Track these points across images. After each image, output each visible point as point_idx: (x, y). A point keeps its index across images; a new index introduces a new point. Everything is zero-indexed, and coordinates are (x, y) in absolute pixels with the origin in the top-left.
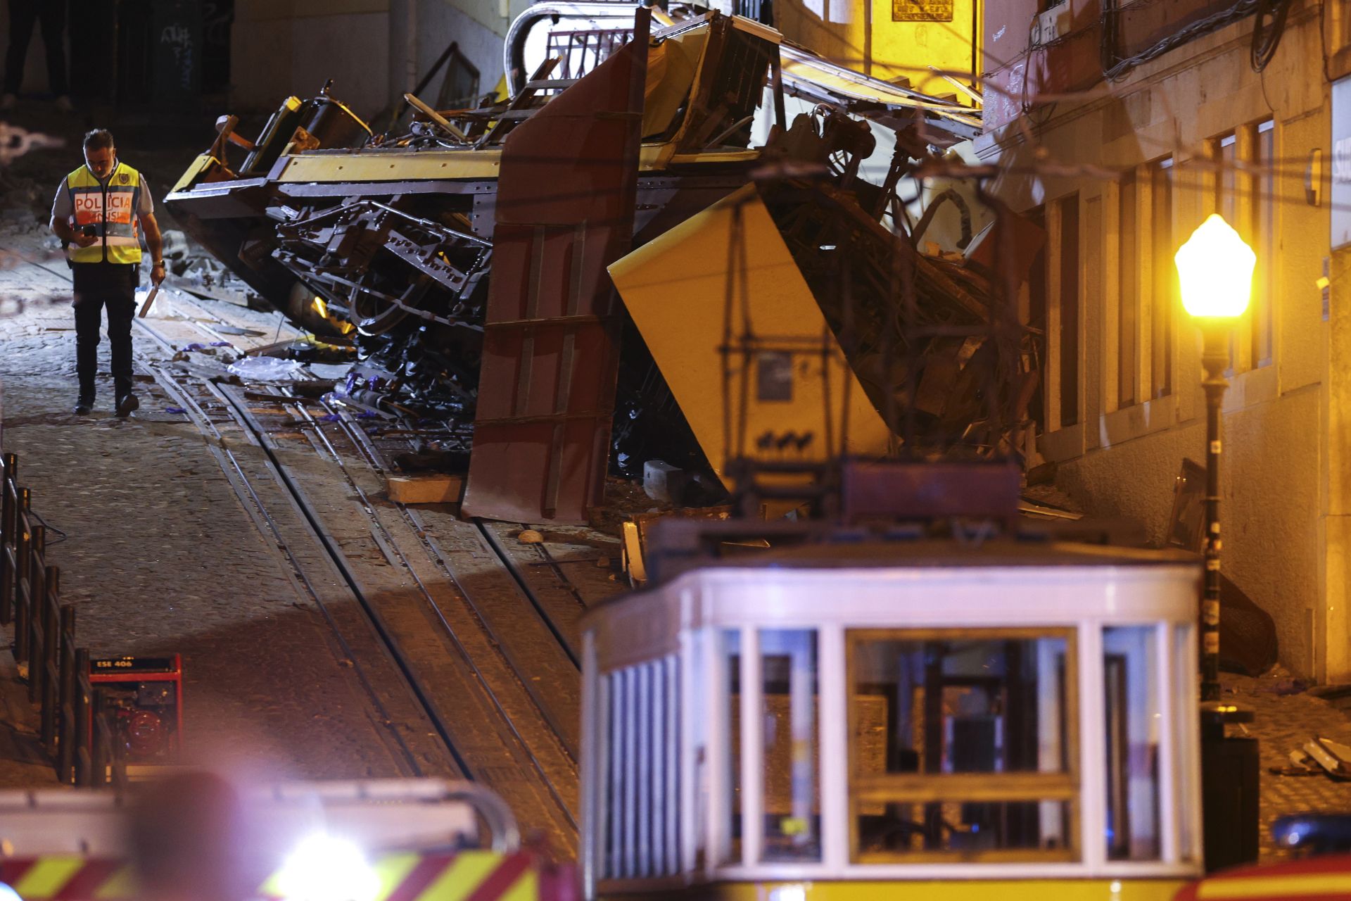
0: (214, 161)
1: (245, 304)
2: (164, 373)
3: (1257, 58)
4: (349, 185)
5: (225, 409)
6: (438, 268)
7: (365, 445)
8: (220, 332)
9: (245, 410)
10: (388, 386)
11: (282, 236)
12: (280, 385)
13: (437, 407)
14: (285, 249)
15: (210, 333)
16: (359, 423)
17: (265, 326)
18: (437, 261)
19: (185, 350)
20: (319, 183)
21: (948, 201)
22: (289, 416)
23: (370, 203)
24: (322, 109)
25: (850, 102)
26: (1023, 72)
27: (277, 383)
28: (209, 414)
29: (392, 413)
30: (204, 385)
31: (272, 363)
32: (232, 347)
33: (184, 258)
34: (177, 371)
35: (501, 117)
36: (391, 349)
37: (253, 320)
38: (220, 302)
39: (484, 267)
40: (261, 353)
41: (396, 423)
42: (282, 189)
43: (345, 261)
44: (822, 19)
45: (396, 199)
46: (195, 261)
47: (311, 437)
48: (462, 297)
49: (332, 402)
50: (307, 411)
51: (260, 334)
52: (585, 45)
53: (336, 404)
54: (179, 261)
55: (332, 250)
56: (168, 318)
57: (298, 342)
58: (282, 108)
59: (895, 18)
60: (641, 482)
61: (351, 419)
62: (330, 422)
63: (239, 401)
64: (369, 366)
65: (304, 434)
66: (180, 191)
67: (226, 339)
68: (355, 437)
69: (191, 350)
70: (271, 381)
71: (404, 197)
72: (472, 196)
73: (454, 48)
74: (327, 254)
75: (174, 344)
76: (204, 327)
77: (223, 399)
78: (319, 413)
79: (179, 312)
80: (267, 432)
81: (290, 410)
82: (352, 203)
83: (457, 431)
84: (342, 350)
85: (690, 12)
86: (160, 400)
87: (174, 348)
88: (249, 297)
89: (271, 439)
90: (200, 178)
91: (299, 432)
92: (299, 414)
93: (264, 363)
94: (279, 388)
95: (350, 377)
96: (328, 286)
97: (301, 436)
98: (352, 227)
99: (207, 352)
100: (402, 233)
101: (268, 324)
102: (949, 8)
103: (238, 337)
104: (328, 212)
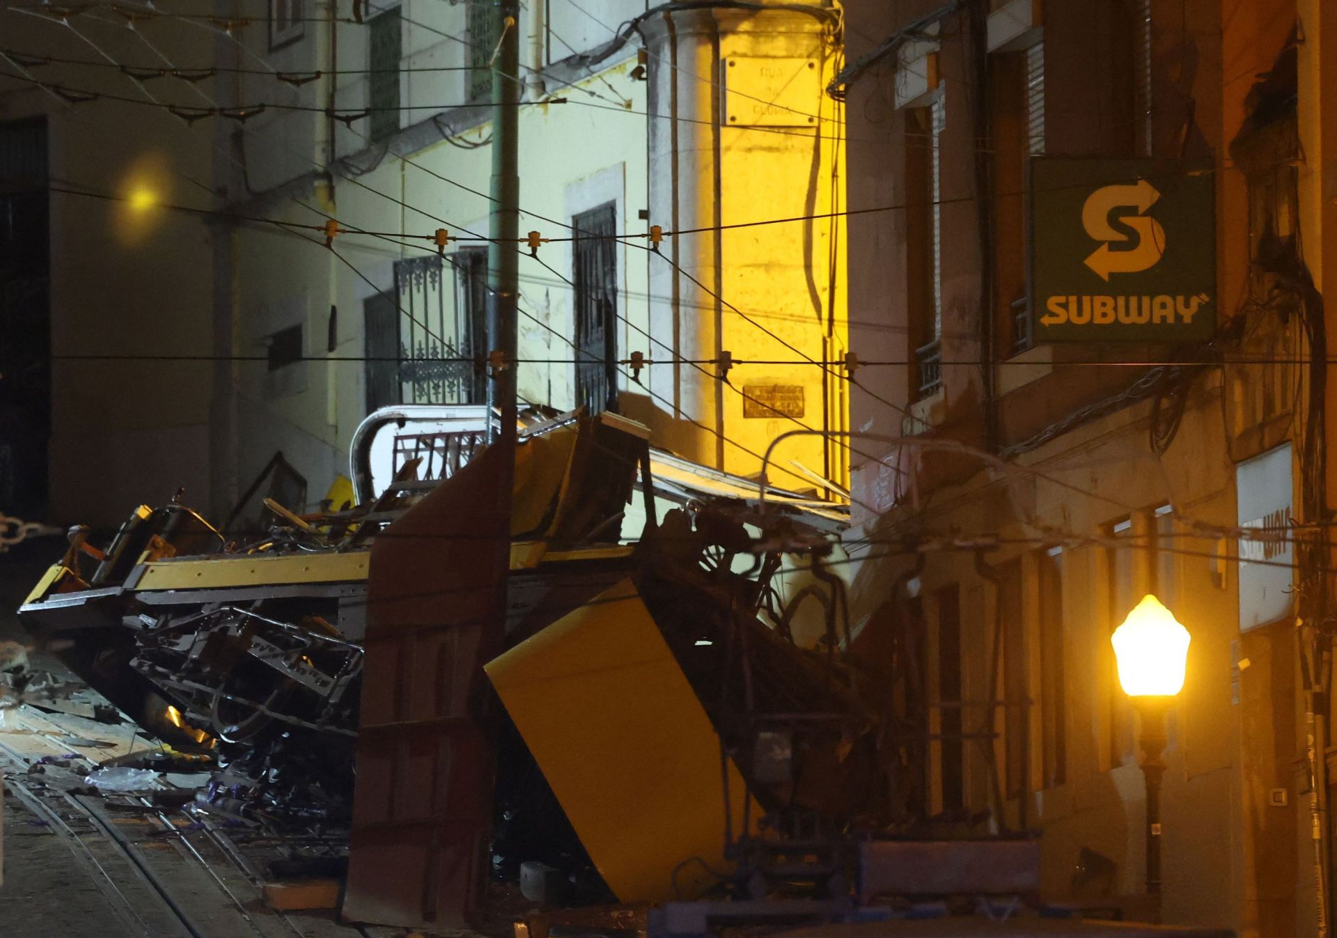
0: (67, 572)
1: (93, 715)
2: (20, 786)
3: (1157, 442)
4: (209, 591)
5: (87, 820)
6: (304, 672)
7: (233, 854)
8: (70, 744)
9: (107, 821)
10: (252, 793)
11: (141, 645)
12: (138, 795)
13: (300, 814)
14: (143, 657)
15: (60, 745)
16: (224, 832)
17: (115, 737)
18: (303, 665)
19: (38, 763)
20: (177, 590)
21: (811, 596)
22: (152, 825)
23: (231, 609)
24: (174, 517)
25: (708, 498)
26: (893, 464)
27: (135, 793)
28: (71, 826)
29: (256, 820)
30: (62, 797)
31: (129, 774)
32: (85, 759)
33: (25, 672)
34: (33, 783)
35: (364, 519)
36: (253, 757)
37: (101, 732)
38: (65, 714)
39: (352, 670)
40: (116, 764)
41: (262, 831)
42: (140, 597)
43: (208, 669)
44: (673, 417)
45: (258, 604)
46: (36, 675)
47: (178, 846)
48: (331, 701)
49: (193, 811)
50: (169, 820)
51: (112, 745)
52: (432, 448)
53: (198, 813)
54: (20, 675)
55: (194, 656)
56: (16, 732)
57: (153, 752)
58: (133, 517)
59: (746, 414)
60: (518, 884)
61: (215, 827)
62: (195, 829)
63: (100, 812)
64: (231, 774)
65: (169, 843)
66: (33, 602)
67: (77, 751)
68: (222, 845)
69: (44, 763)
70: (129, 792)
71: (265, 601)
72: (336, 599)
73: (279, 457)
74: (189, 661)
75: (26, 757)
76: (54, 740)
77: (83, 810)
78: (182, 822)
79: (26, 725)
80: (133, 842)
81: (152, 820)
82: (213, 610)
83: (323, 837)
84: (196, 759)
85: (538, 413)
86: (21, 812)
87: (27, 761)
88: (97, 708)
89: (138, 849)
90: (53, 589)
91: (164, 841)
92: (162, 824)
93: (121, 773)
94: (138, 798)
95: (211, 786)
96: (187, 694)
97: (168, 845)
98: (213, 633)
99: (61, 764)
100: (265, 638)
101: (118, 736)
102: (800, 404)
103: (89, 749)
104: (187, 620)
